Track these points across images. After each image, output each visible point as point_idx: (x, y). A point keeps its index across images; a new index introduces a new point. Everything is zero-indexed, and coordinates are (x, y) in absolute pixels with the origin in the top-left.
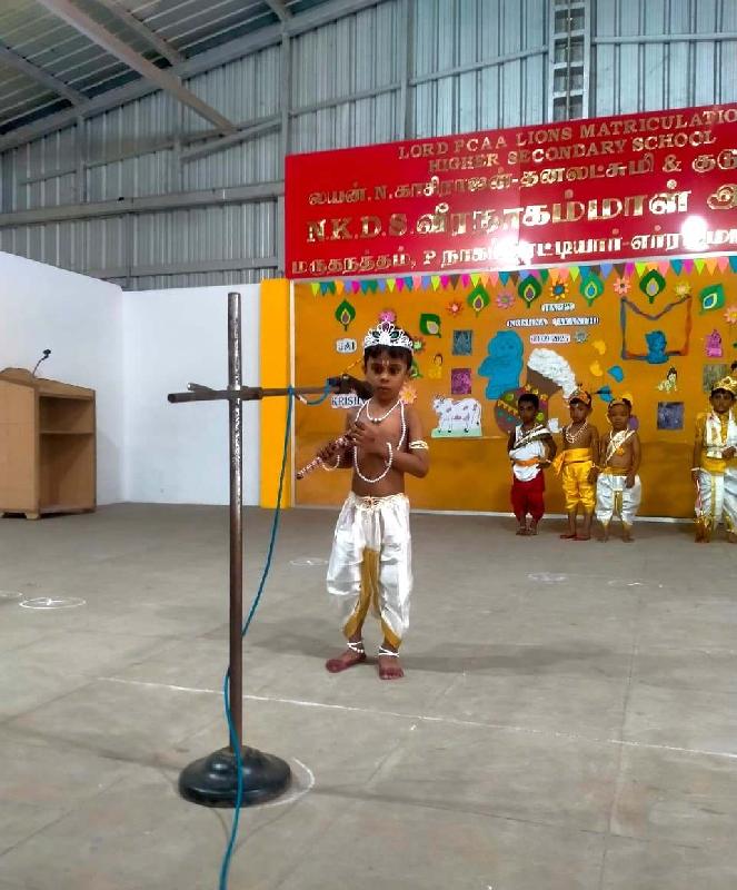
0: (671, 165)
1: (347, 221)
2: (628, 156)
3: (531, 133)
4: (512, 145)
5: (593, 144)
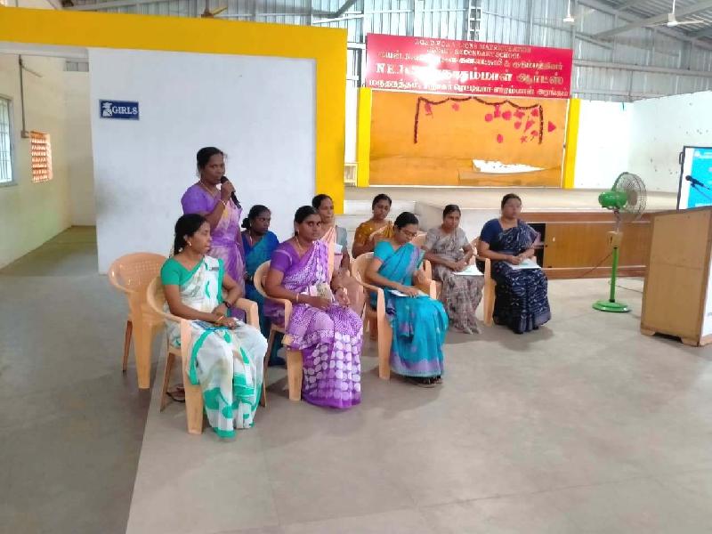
0: (507, 64)
4: (457, 47)
5: (484, 52)
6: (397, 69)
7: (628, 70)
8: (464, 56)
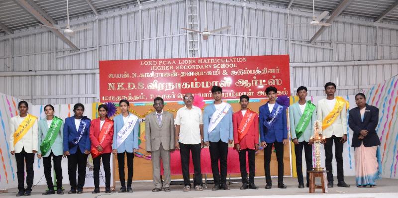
0: (225, 73)
1: (122, 84)
2: (213, 69)
3: (183, 60)
4: (177, 64)
5: (202, 66)
6: (126, 86)
7: (353, 66)
8: (183, 71)
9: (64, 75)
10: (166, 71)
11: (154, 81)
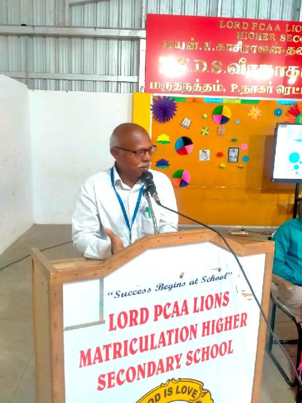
3: (293, 26)
4: (283, 31)
9: (82, 37)
10: (263, 43)
11: (240, 60)
